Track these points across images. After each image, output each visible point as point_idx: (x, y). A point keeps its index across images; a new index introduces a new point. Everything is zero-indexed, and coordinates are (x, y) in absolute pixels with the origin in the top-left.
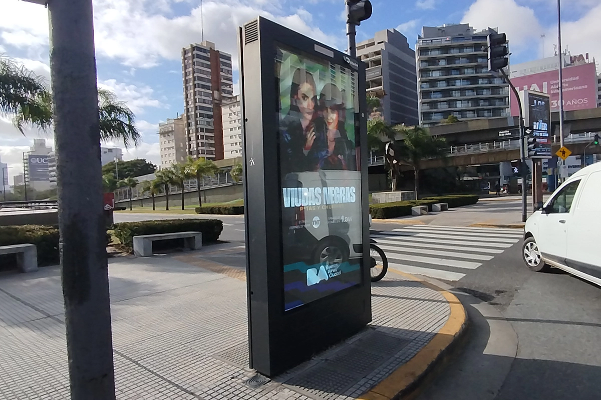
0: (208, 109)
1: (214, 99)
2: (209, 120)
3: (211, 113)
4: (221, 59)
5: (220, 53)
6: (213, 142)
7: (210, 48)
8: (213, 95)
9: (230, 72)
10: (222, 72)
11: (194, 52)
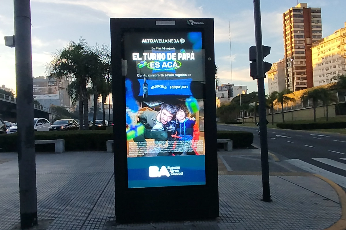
0: (302, 52)
1: (306, 44)
2: (302, 60)
3: (304, 55)
4: (312, 14)
5: (311, 9)
6: (306, 76)
7: (304, 8)
8: (305, 41)
9: (319, 22)
10: (313, 23)
11: (292, 14)
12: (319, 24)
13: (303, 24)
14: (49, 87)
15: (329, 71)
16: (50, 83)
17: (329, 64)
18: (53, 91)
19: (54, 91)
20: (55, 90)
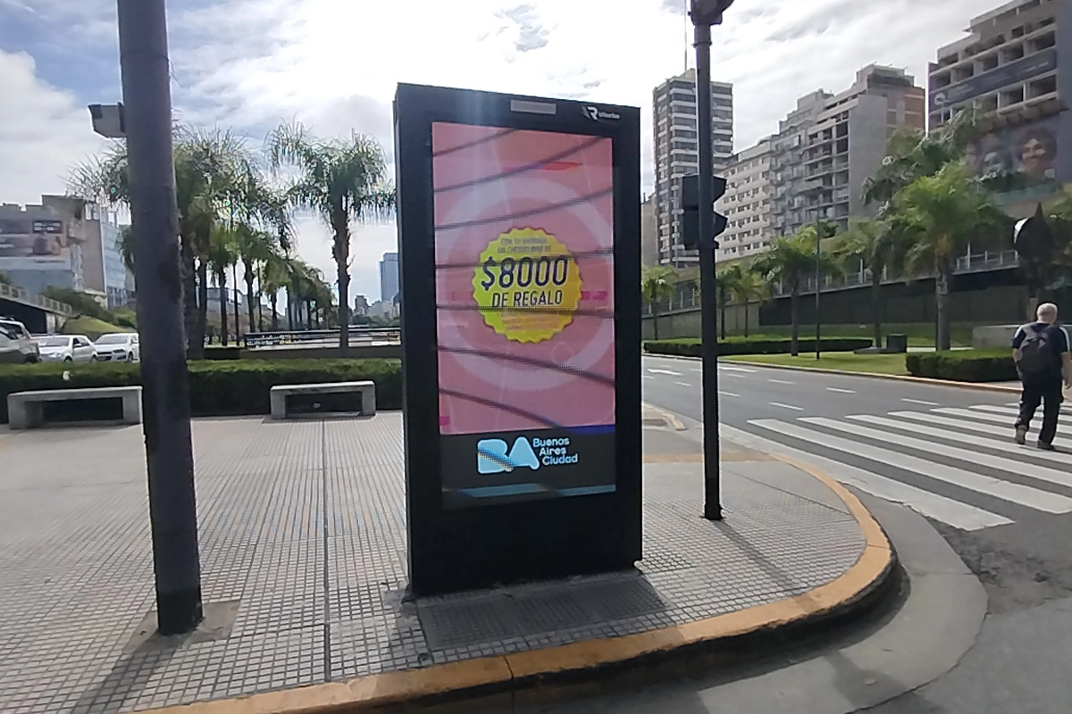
4: (714, 95)
9: (729, 115)
10: (717, 116)
11: (671, 92)
12: (728, 120)
14: (37, 235)
15: (746, 227)
16: (40, 224)
17: (746, 212)
18: (49, 249)
19: (53, 248)
20: (56, 244)
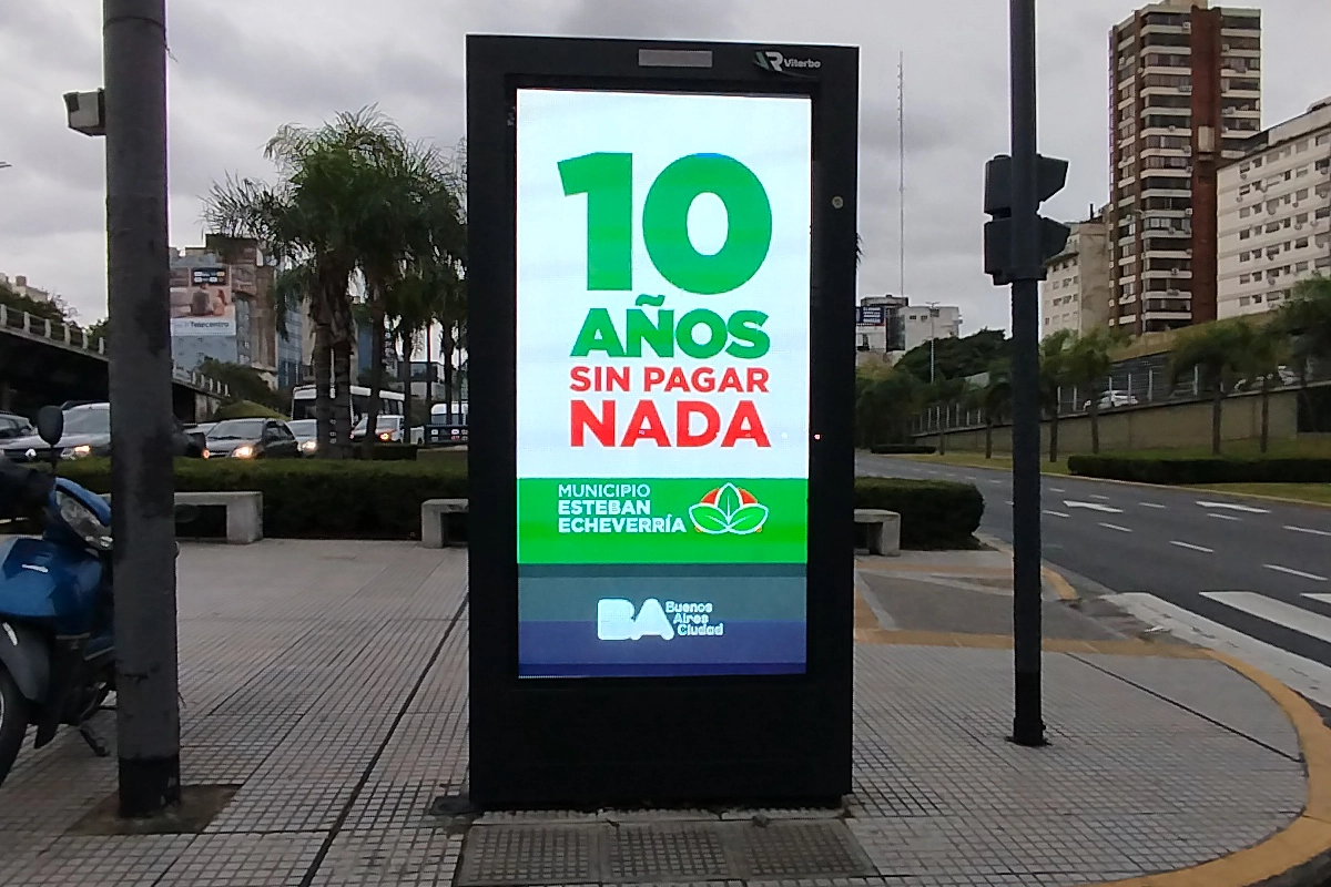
0: (1179, 183)
1: (1196, 152)
2: (1179, 214)
3: (1187, 194)
4: (1225, 32)
5: (1223, 13)
6: (1188, 275)
7: (1194, 7)
8: (1193, 140)
9: (1252, 64)
10: (1228, 67)
11: (1144, 31)
12: (1250, 74)
13: (1188, 71)
14: (198, 288)
15: (1280, 260)
16: (200, 274)
17: (1283, 234)
19: (215, 306)
